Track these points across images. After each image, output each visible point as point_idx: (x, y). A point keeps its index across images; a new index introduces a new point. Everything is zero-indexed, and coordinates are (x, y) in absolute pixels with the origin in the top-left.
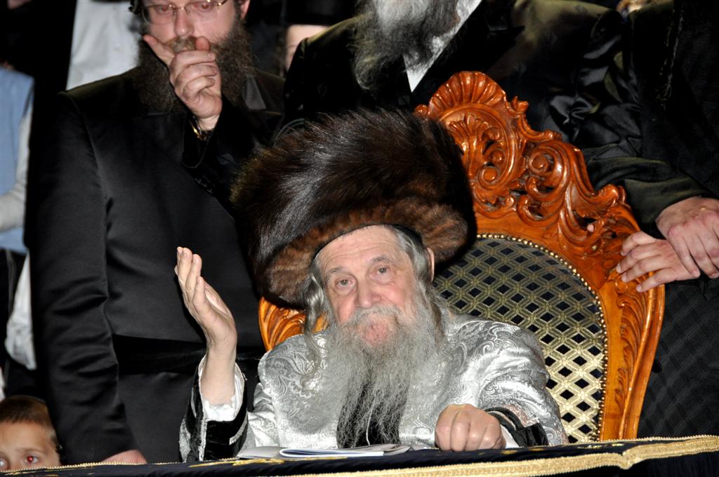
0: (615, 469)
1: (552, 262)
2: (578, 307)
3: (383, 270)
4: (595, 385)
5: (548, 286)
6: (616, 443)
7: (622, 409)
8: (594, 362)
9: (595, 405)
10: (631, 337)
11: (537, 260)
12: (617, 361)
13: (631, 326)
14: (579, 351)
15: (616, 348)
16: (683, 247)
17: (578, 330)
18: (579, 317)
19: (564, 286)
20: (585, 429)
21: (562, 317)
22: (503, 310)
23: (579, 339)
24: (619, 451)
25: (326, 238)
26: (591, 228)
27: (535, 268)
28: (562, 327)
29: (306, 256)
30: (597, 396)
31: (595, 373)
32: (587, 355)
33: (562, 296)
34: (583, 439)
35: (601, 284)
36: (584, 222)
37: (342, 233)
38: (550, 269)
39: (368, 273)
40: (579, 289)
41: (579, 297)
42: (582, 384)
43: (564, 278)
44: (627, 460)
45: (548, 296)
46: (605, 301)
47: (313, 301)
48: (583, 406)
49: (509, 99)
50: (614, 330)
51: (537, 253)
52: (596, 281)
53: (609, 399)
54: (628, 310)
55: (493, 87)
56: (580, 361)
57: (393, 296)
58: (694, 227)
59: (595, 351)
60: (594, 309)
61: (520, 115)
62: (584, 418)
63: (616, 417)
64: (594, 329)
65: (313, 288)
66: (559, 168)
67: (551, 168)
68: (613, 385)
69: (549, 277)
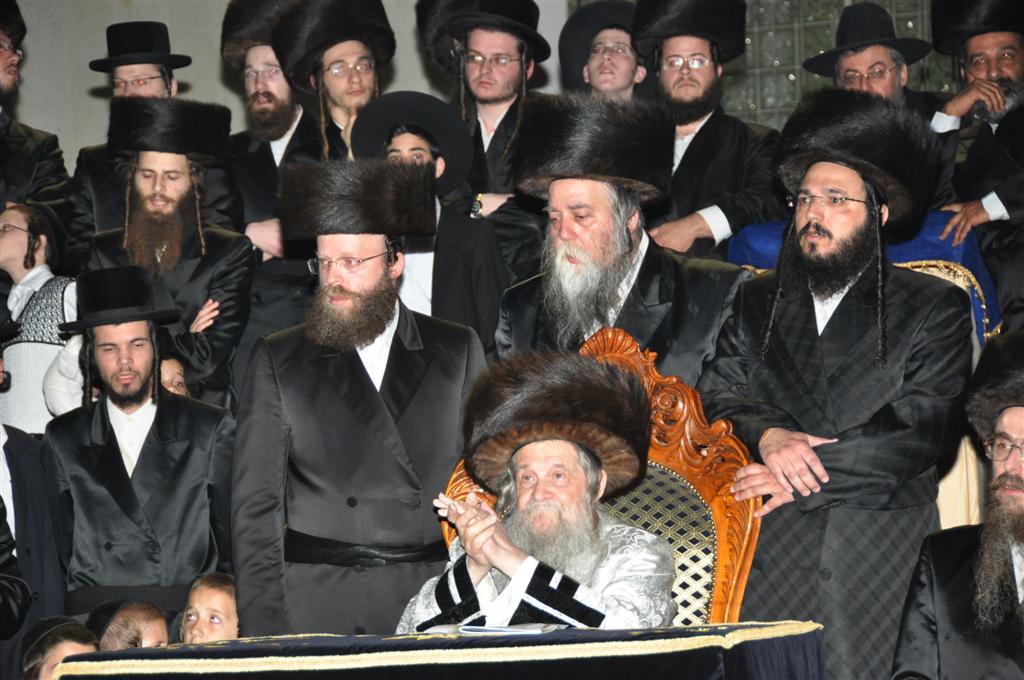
0: (719, 649)
1: (674, 480)
2: (694, 516)
3: (558, 476)
4: (707, 578)
5: (671, 499)
6: (722, 626)
7: (727, 597)
8: (706, 560)
9: (705, 593)
10: (735, 541)
11: (662, 478)
12: (724, 560)
13: (737, 532)
14: (695, 551)
15: (723, 548)
16: (778, 470)
17: (694, 535)
18: (694, 524)
19: (683, 499)
20: (698, 613)
21: (681, 524)
22: (635, 517)
23: (694, 541)
24: (723, 633)
25: (522, 440)
26: (704, 452)
27: (661, 484)
28: (682, 532)
29: (507, 452)
30: (708, 587)
31: (707, 569)
32: (701, 555)
33: (682, 507)
34: (697, 622)
35: (713, 498)
36: (698, 448)
37: (536, 440)
38: (673, 485)
39: (548, 475)
40: (695, 502)
41: (695, 508)
42: (696, 577)
43: (683, 493)
44: (728, 642)
45: (670, 507)
46: (715, 511)
47: (505, 489)
48: (697, 595)
49: (643, 351)
50: (722, 534)
51: (663, 473)
52: (708, 494)
53: (717, 589)
54: (733, 519)
55: (629, 341)
56: (695, 559)
57: (563, 497)
58: (786, 454)
59: (707, 552)
60: (706, 518)
61: (650, 363)
62: (698, 604)
63: (723, 604)
64: (706, 534)
65: (507, 479)
66: (680, 405)
67: (674, 405)
68: (720, 578)
69: (672, 492)
